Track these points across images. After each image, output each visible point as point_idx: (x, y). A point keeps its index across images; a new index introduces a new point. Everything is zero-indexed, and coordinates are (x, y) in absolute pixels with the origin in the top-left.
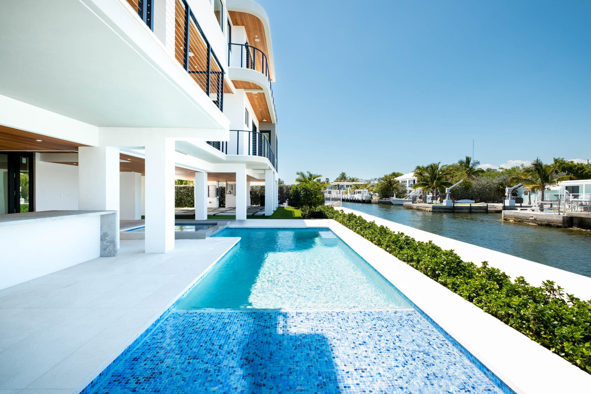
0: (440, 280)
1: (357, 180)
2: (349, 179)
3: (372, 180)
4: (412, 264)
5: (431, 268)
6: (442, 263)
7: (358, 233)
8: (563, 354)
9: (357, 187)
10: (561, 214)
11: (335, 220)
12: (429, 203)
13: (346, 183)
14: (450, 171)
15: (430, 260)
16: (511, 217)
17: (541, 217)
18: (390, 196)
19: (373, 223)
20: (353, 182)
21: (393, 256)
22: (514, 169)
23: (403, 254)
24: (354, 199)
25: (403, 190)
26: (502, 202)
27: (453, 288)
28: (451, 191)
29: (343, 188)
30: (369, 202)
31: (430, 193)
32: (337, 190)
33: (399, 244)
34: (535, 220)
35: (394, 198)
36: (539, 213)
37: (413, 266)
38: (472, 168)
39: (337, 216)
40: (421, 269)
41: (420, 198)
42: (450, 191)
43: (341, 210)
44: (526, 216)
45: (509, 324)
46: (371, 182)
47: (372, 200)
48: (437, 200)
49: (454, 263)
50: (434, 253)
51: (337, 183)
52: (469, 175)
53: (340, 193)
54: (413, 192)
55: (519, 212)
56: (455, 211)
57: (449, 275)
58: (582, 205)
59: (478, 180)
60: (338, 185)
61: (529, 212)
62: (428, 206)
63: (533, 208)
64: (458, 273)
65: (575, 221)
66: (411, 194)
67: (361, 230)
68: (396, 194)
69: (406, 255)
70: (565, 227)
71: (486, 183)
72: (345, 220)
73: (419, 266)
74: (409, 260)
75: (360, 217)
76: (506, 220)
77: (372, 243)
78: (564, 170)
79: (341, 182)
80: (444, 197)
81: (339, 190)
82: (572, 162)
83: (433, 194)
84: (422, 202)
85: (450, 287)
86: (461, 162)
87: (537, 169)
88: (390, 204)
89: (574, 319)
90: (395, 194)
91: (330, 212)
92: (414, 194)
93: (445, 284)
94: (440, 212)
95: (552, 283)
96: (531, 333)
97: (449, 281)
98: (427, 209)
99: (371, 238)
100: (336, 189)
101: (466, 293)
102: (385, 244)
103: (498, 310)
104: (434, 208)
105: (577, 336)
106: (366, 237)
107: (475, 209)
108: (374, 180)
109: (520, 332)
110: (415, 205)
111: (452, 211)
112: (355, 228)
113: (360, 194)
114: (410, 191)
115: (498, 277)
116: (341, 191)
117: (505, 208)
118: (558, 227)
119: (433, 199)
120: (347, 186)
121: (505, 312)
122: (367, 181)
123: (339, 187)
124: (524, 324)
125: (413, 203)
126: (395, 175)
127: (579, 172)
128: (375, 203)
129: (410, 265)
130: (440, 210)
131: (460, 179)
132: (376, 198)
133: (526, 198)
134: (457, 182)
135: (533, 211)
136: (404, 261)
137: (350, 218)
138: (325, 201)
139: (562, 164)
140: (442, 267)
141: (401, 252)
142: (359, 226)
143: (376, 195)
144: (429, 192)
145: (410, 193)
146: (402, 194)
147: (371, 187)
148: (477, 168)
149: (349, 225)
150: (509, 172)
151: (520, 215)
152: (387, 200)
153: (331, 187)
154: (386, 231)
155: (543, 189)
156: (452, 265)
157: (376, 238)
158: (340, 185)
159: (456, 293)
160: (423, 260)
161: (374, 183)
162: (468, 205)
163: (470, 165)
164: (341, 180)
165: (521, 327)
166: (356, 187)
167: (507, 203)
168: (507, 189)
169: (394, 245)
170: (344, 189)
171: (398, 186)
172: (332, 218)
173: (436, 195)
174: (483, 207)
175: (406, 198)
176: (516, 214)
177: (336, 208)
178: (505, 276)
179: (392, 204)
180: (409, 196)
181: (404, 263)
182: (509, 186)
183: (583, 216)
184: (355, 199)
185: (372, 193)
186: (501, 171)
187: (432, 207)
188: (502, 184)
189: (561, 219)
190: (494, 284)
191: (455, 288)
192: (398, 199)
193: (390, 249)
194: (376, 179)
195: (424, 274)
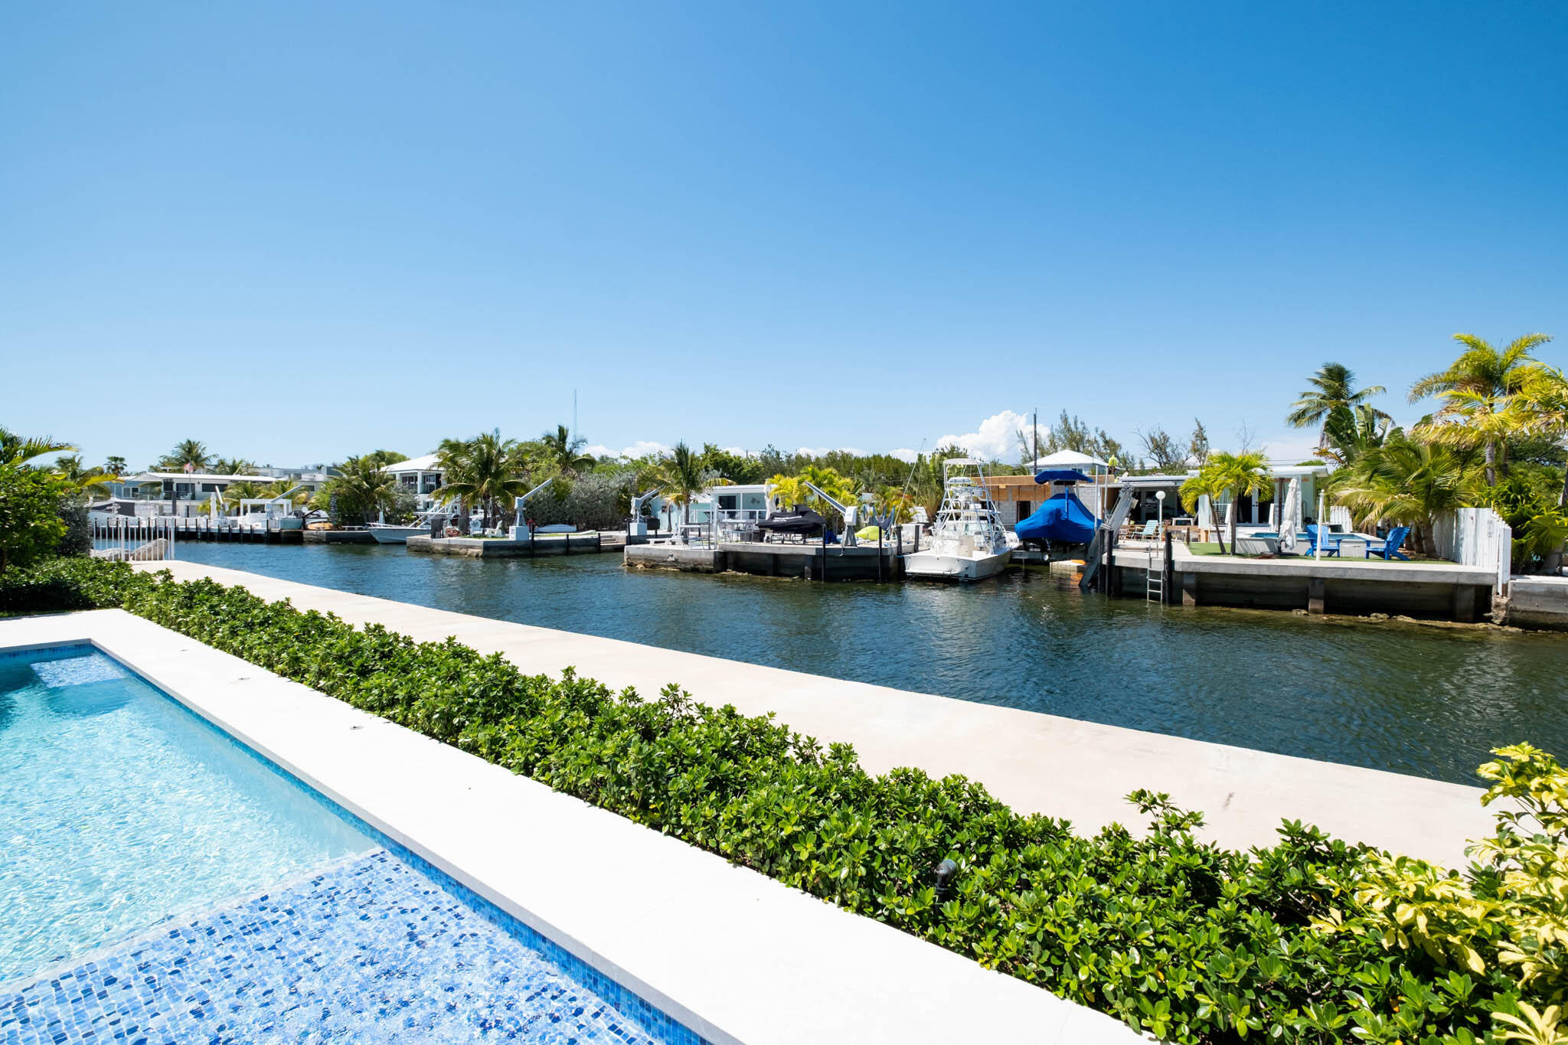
0: (461, 740)
1: (251, 469)
2: (215, 462)
3: (306, 470)
4: (392, 713)
5: (442, 712)
6: (468, 694)
7: (222, 645)
8: (680, 831)
9: (249, 491)
10: (712, 547)
11: (128, 609)
12: (475, 536)
13: (201, 477)
14: (525, 455)
15: (439, 692)
16: (638, 557)
17: (684, 556)
18: (365, 518)
19: (283, 605)
20: (231, 473)
21: (338, 701)
22: (645, 461)
23: (369, 690)
24: (236, 530)
25: (408, 500)
26: (626, 528)
27: (491, 752)
28: (527, 503)
29: (190, 494)
30: (293, 538)
31: (480, 510)
32: (161, 502)
33: (359, 662)
34: (676, 561)
35: (380, 525)
36: (680, 547)
37: (393, 718)
38: (571, 452)
39: (137, 594)
40: (416, 723)
41: (454, 522)
42: (525, 506)
43: (161, 572)
44: (662, 554)
45: (599, 803)
46: (303, 476)
47: (305, 532)
48: (495, 527)
49: (497, 686)
50: (455, 668)
51: (161, 476)
52: (564, 470)
53: (174, 512)
54: (436, 505)
55: (652, 547)
56: (537, 552)
57: (486, 719)
58: (738, 530)
59: (581, 480)
60: (168, 484)
61: (666, 546)
62: (474, 543)
63: (673, 538)
64: (507, 710)
65: (731, 559)
66: (429, 512)
67: (234, 633)
68: (385, 512)
69: (376, 691)
70: (718, 572)
71: (597, 486)
72: (170, 608)
73: (410, 716)
74: (382, 706)
75: (240, 590)
76: (630, 565)
77: (273, 671)
78: (717, 466)
79: (180, 471)
80: (510, 520)
81: (170, 502)
82: (727, 453)
83: (486, 513)
84: (458, 534)
85: (484, 750)
86: (549, 438)
87: (680, 463)
88: (369, 541)
89: (699, 751)
90: (381, 514)
91: (107, 583)
92: (438, 513)
93: (472, 748)
94: (502, 557)
95: (674, 688)
96: (634, 809)
97: (483, 736)
98: (470, 551)
99: (269, 657)
100: (155, 495)
101: (520, 758)
102: (314, 668)
103: (580, 778)
104: (487, 547)
105: (698, 786)
106: (251, 654)
107: (577, 546)
108: (310, 471)
109: (617, 813)
110: (440, 542)
111: (529, 552)
112: (211, 631)
113: (259, 514)
114: (428, 506)
115: (589, 699)
116: (182, 505)
117: (630, 540)
118: (709, 572)
119: (485, 523)
120: (208, 488)
121: (592, 778)
122: (286, 472)
123: (172, 491)
124: (623, 792)
125: (434, 536)
126: (381, 458)
127: (737, 470)
128: (317, 541)
129: (388, 717)
130: (502, 552)
131: (545, 477)
132: (321, 525)
133: (663, 517)
134: (538, 482)
135: (673, 543)
136: (371, 709)
137: (191, 598)
138: (94, 541)
139: (714, 455)
140: (469, 703)
141: (364, 685)
142: (223, 622)
143: (319, 516)
144: (476, 508)
145: (425, 510)
146: (404, 512)
147: (301, 491)
148: (581, 453)
149: (187, 623)
150: (637, 465)
151: (654, 554)
152: (357, 530)
153: (135, 490)
154: (323, 627)
155: (688, 501)
156: (492, 695)
157: (284, 655)
158: (176, 482)
159: (498, 763)
160: (422, 695)
161: (312, 481)
162: (562, 537)
163: (568, 447)
164: (182, 464)
165: (618, 801)
166: (246, 490)
167: (634, 529)
168: (634, 500)
169: (343, 668)
170: (193, 498)
171: (393, 491)
172: (115, 604)
173: (494, 514)
174: (593, 539)
175: (415, 525)
176: (647, 553)
177: (138, 567)
178: (604, 693)
179: (375, 543)
180: (425, 518)
181: (370, 714)
182: (638, 495)
183: (739, 550)
184: (241, 529)
185: (305, 510)
186: (624, 462)
187: (481, 544)
188: (624, 491)
189: (712, 557)
190: (578, 718)
191: (495, 753)
192: (394, 527)
193: (331, 682)
194: (319, 468)
195: (425, 733)
